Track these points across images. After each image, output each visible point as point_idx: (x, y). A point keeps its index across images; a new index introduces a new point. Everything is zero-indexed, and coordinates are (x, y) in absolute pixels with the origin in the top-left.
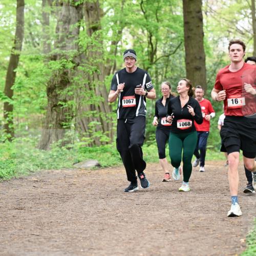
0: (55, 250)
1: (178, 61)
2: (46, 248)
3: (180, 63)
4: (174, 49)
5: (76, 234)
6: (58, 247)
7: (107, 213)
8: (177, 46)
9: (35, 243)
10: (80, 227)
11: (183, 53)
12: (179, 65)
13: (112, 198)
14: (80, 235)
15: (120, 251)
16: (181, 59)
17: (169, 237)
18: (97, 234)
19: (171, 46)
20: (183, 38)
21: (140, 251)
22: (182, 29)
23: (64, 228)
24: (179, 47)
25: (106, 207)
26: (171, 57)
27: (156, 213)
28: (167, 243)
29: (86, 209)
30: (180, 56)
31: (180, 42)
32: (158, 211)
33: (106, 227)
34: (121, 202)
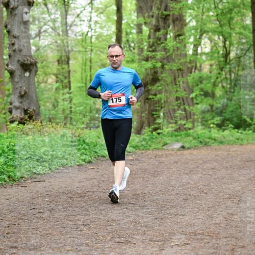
0: (148, 215)
1: (248, 62)
2: (141, 214)
3: (250, 63)
4: (244, 52)
5: (165, 203)
6: (150, 213)
7: (189, 185)
8: (247, 49)
9: (132, 210)
10: (168, 197)
11: (252, 55)
12: (248, 65)
13: (194, 174)
14: (168, 204)
15: (200, 217)
16: (249, 60)
17: (241, 205)
18: (182, 203)
19: (242, 50)
20: (252, 43)
21: (217, 217)
22: (251, 35)
23: (155, 198)
24: (248, 50)
25: (190, 181)
26: (242, 59)
27: (231, 186)
28: (239, 211)
29: (173, 182)
30: (250, 57)
31: (249, 46)
32: (231, 184)
33: (189, 197)
34: (201, 177)
